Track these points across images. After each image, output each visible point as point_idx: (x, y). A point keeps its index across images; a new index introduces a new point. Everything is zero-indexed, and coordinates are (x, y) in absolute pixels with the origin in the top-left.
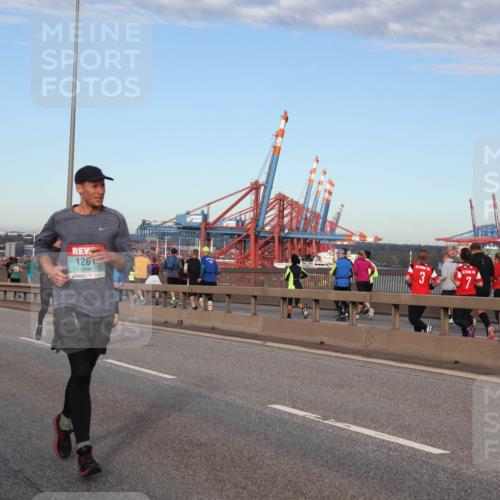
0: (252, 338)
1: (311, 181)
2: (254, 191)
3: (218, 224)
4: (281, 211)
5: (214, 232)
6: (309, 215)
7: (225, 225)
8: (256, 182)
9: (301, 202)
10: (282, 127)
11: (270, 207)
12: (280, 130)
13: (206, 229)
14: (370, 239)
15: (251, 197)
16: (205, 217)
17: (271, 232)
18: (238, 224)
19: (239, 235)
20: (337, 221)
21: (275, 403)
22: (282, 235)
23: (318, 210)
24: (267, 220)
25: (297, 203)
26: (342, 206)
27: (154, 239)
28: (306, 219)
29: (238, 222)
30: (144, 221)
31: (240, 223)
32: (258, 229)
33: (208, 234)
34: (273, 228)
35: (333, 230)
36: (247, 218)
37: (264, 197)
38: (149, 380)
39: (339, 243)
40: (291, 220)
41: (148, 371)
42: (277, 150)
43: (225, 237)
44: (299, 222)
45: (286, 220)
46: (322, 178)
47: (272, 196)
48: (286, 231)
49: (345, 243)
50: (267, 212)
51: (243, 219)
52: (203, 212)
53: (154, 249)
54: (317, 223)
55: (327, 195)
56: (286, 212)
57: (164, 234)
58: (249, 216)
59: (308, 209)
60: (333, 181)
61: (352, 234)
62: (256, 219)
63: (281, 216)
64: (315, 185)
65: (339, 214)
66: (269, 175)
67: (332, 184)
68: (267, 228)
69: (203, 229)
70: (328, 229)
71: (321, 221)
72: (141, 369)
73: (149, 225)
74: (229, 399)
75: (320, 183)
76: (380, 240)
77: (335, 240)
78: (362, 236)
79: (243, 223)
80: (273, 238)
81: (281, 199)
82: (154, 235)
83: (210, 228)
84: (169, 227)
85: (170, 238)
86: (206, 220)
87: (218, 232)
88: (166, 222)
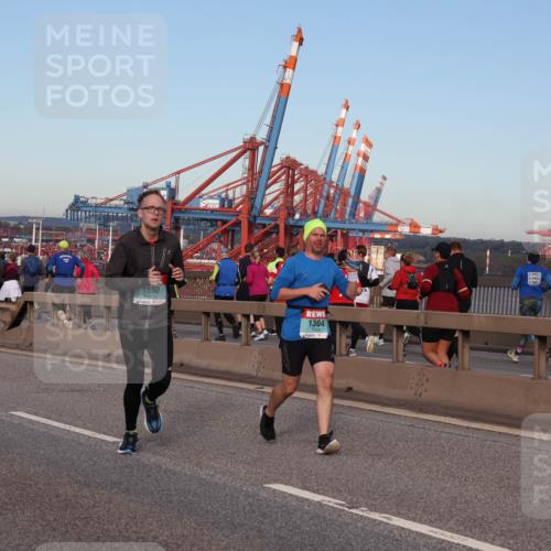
0: (241, 381)
1: (336, 139)
2: (248, 153)
3: (192, 204)
4: (290, 186)
5: (186, 216)
6: (332, 191)
7: (202, 205)
8: (253, 139)
9: (321, 171)
10: (294, 53)
11: (272, 178)
12: (291, 57)
13: (173, 211)
14: (426, 231)
15: (244, 162)
16: (173, 192)
17: (273, 217)
18: (222, 205)
19: (224, 222)
20: (376, 201)
21: (276, 481)
22: (291, 222)
23: (347, 185)
24: (268, 199)
25: (314, 173)
26: (384, 178)
27: (92, 226)
28: (328, 197)
29: (222, 201)
30: (77, 198)
31: (227, 203)
32: (255, 212)
33: (177, 220)
34: (277, 210)
35: (368, 216)
36: (237, 195)
37: (263, 162)
38: (81, 444)
39: (377, 236)
40: (305, 199)
41: (78, 430)
42: (284, 89)
43: (203, 223)
44: (316, 203)
45: (297, 198)
46: (354, 134)
47: (277, 161)
48: (297, 216)
49: (387, 236)
50: (267, 187)
51: (231, 196)
52: (168, 185)
53: (91, 241)
54: (345, 205)
55: (361, 159)
56: (297, 187)
57: (107, 219)
58: (239, 193)
59: (331, 182)
60: (370, 140)
61: (399, 222)
62: (251, 197)
63: (289, 192)
64: (343, 144)
65: (379, 191)
66: (271, 128)
67: (369, 145)
68: (268, 211)
69: (169, 212)
70: (362, 215)
71: (350, 201)
72: (68, 427)
73: (85, 203)
74: (203, 474)
75: (350, 142)
76: (441, 232)
77: (372, 231)
78: (414, 226)
79: (231, 202)
80: (277, 226)
81: (290, 165)
82: (93, 219)
83: (180, 210)
84: (116, 207)
85: (118, 225)
86: (174, 197)
87: (191, 216)
88: (112, 200)
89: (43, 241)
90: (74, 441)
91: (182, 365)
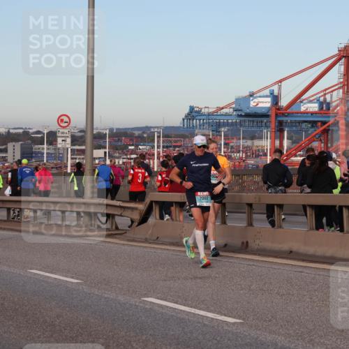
3: (294, 109)
5: (289, 119)
7: (303, 109)
13: (277, 115)
15: (340, 68)
16: (276, 99)
18: (321, 108)
19: (324, 123)
29: (321, 104)
30: (192, 108)
31: (325, 106)
33: (281, 123)
38: (205, 325)
43: (304, 125)
51: (328, 100)
52: (272, 93)
57: (219, 125)
69: (273, 116)
73: (199, 112)
79: (329, 104)
82: (206, 126)
83: (283, 115)
84: (226, 115)
85: (229, 130)
86: (277, 103)
87: (293, 119)
88: (222, 108)
89: (163, 147)
90: (199, 323)
91: (291, 252)
